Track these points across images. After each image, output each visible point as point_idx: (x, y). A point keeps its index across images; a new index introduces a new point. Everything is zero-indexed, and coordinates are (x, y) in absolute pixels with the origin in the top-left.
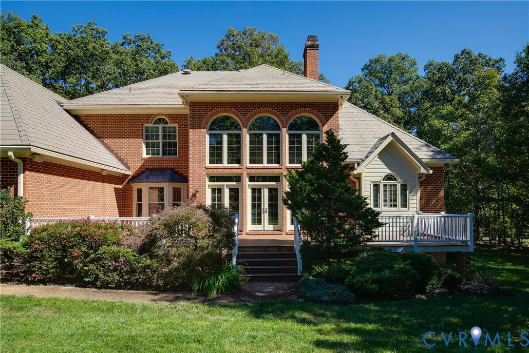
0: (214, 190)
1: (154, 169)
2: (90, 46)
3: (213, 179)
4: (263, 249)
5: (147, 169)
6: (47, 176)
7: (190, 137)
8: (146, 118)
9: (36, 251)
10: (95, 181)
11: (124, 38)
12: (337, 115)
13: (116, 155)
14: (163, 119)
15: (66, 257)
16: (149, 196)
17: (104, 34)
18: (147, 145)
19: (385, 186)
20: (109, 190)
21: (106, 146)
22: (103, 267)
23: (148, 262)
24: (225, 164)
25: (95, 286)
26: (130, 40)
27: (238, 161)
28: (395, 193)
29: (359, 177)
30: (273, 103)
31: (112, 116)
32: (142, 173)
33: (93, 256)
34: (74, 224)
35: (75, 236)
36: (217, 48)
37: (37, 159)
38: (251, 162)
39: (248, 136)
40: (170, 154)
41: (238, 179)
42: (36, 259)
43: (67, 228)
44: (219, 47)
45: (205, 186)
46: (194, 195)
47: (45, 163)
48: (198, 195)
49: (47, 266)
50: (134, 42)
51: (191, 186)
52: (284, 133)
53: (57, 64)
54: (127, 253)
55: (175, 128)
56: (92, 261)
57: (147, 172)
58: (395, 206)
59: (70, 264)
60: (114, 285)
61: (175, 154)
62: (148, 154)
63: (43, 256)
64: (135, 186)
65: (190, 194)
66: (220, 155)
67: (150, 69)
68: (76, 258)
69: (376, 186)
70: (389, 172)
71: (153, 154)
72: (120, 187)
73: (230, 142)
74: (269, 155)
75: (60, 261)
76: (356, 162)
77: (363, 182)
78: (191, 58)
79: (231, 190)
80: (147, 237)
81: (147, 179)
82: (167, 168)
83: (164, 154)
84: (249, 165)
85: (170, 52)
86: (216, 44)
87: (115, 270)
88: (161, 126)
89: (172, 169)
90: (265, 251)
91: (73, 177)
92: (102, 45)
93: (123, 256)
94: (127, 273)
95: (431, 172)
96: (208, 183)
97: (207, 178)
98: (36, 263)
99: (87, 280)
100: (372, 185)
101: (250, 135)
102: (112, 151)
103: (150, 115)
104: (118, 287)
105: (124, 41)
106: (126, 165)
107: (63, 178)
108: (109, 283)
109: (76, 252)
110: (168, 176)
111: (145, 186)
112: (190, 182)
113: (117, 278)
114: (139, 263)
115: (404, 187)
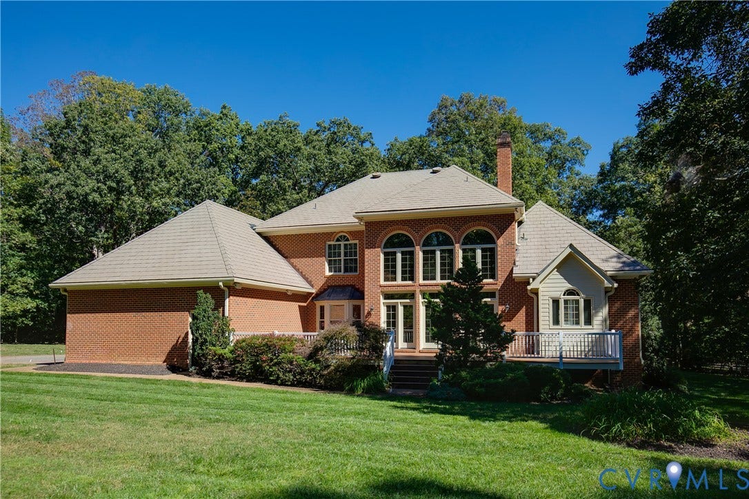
0: (388, 307)
1: (335, 286)
2: (281, 146)
3: (387, 296)
4: (415, 362)
5: (329, 287)
6: (244, 299)
7: (366, 256)
8: (329, 235)
9: (238, 356)
10: (281, 300)
11: (318, 125)
12: (513, 227)
13: (301, 274)
14: (345, 236)
15: (258, 361)
16: (331, 314)
17: (296, 126)
18: (330, 263)
19: (566, 302)
20: (293, 308)
21: (292, 264)
22: (282, 369)
23: (313, 366)
24: (399, 281)
25: (277, 384)
26: (325, 127)
27: (412, 279)
28: (577, 309)
29: (536, 292)
30: (446, 219)
31: (298, 235)
32: (325, 290)
33: (276, 360)
34: (264, 337)
35: (264, 345)
36: (428, 122)
37: (238, 287)
38: (424, 279)
39: (421, 254)
40: (351, 271)
41: (412, 296)
42: (239, 362)
43: (258, 340)
44: (430, 121)
45: (379, 304)
46: (369, 314)
47: (243, 289)
48: (372, 312)
49: (245, 367)
50: (329, 129)
51: (366, 304)
52: (457, 248)
53: (249, 164)
54: (299, 359)
55: (356, 244)
56: (275, 365)
57: (330, 290)
58: (578, 323)
59: (261, 366)
60: (289, 383)
61: (356, 271)
62: (330, 271)
63: (243, 360)
64: (319, 304)
65: (366, 312)
66: (394, 273)
67: (345, 163)
68: (264, 361)
69: (556, 302)
70: (569, 286)
71: (335, 271)
72: (305, 304)
73: (403, 260)
74: (442, 271)
75: (253, 363)
76: (531, 277)
77: (540, 298)
78: (396, 140)
79: (405, 307)
80: (314, 348)
81: (329, 297)
82: (348, 285)
83: (346, 270)
84: (421, 281)
85: (371, 134)
86: (428, 117)
87: (290, 371)
88: (342, 243)
89: (353, 286)
90: (417, 364)
91: (263, 298)
92: (293, 141)
93: (296, 361)
94: (300, 374)
95: (616, 285)
96: (382, 301)
97: (381, 296)
98: (238, 365)
99: (272, 378)
100: (551, 301)
101: (424, 252)
102: (298, 270)
103: (332, 233)
104: (292, 385)
105: (318, 128)
106: (310, 283)
107: (255, 300)
108: (286, 382)
109: (264, 357)
110: (348, 294)
111: (327, 304)
112: (366, 300)
113: (292, 377)
114: (307, 366)
115: (588, 304)
